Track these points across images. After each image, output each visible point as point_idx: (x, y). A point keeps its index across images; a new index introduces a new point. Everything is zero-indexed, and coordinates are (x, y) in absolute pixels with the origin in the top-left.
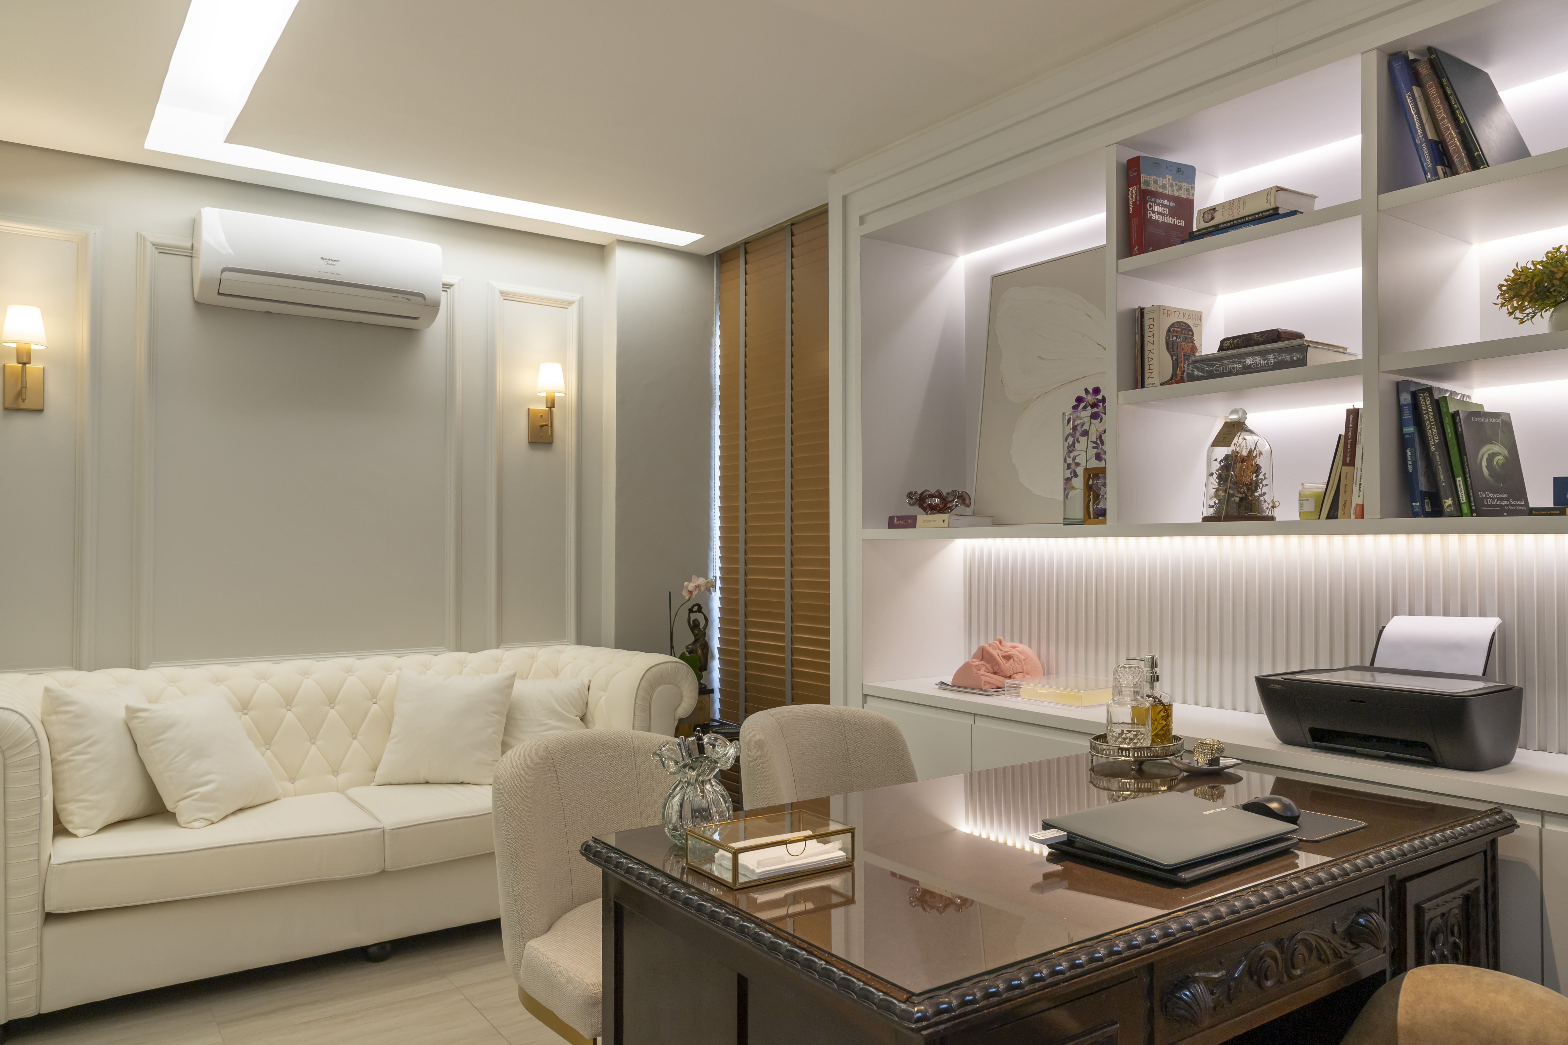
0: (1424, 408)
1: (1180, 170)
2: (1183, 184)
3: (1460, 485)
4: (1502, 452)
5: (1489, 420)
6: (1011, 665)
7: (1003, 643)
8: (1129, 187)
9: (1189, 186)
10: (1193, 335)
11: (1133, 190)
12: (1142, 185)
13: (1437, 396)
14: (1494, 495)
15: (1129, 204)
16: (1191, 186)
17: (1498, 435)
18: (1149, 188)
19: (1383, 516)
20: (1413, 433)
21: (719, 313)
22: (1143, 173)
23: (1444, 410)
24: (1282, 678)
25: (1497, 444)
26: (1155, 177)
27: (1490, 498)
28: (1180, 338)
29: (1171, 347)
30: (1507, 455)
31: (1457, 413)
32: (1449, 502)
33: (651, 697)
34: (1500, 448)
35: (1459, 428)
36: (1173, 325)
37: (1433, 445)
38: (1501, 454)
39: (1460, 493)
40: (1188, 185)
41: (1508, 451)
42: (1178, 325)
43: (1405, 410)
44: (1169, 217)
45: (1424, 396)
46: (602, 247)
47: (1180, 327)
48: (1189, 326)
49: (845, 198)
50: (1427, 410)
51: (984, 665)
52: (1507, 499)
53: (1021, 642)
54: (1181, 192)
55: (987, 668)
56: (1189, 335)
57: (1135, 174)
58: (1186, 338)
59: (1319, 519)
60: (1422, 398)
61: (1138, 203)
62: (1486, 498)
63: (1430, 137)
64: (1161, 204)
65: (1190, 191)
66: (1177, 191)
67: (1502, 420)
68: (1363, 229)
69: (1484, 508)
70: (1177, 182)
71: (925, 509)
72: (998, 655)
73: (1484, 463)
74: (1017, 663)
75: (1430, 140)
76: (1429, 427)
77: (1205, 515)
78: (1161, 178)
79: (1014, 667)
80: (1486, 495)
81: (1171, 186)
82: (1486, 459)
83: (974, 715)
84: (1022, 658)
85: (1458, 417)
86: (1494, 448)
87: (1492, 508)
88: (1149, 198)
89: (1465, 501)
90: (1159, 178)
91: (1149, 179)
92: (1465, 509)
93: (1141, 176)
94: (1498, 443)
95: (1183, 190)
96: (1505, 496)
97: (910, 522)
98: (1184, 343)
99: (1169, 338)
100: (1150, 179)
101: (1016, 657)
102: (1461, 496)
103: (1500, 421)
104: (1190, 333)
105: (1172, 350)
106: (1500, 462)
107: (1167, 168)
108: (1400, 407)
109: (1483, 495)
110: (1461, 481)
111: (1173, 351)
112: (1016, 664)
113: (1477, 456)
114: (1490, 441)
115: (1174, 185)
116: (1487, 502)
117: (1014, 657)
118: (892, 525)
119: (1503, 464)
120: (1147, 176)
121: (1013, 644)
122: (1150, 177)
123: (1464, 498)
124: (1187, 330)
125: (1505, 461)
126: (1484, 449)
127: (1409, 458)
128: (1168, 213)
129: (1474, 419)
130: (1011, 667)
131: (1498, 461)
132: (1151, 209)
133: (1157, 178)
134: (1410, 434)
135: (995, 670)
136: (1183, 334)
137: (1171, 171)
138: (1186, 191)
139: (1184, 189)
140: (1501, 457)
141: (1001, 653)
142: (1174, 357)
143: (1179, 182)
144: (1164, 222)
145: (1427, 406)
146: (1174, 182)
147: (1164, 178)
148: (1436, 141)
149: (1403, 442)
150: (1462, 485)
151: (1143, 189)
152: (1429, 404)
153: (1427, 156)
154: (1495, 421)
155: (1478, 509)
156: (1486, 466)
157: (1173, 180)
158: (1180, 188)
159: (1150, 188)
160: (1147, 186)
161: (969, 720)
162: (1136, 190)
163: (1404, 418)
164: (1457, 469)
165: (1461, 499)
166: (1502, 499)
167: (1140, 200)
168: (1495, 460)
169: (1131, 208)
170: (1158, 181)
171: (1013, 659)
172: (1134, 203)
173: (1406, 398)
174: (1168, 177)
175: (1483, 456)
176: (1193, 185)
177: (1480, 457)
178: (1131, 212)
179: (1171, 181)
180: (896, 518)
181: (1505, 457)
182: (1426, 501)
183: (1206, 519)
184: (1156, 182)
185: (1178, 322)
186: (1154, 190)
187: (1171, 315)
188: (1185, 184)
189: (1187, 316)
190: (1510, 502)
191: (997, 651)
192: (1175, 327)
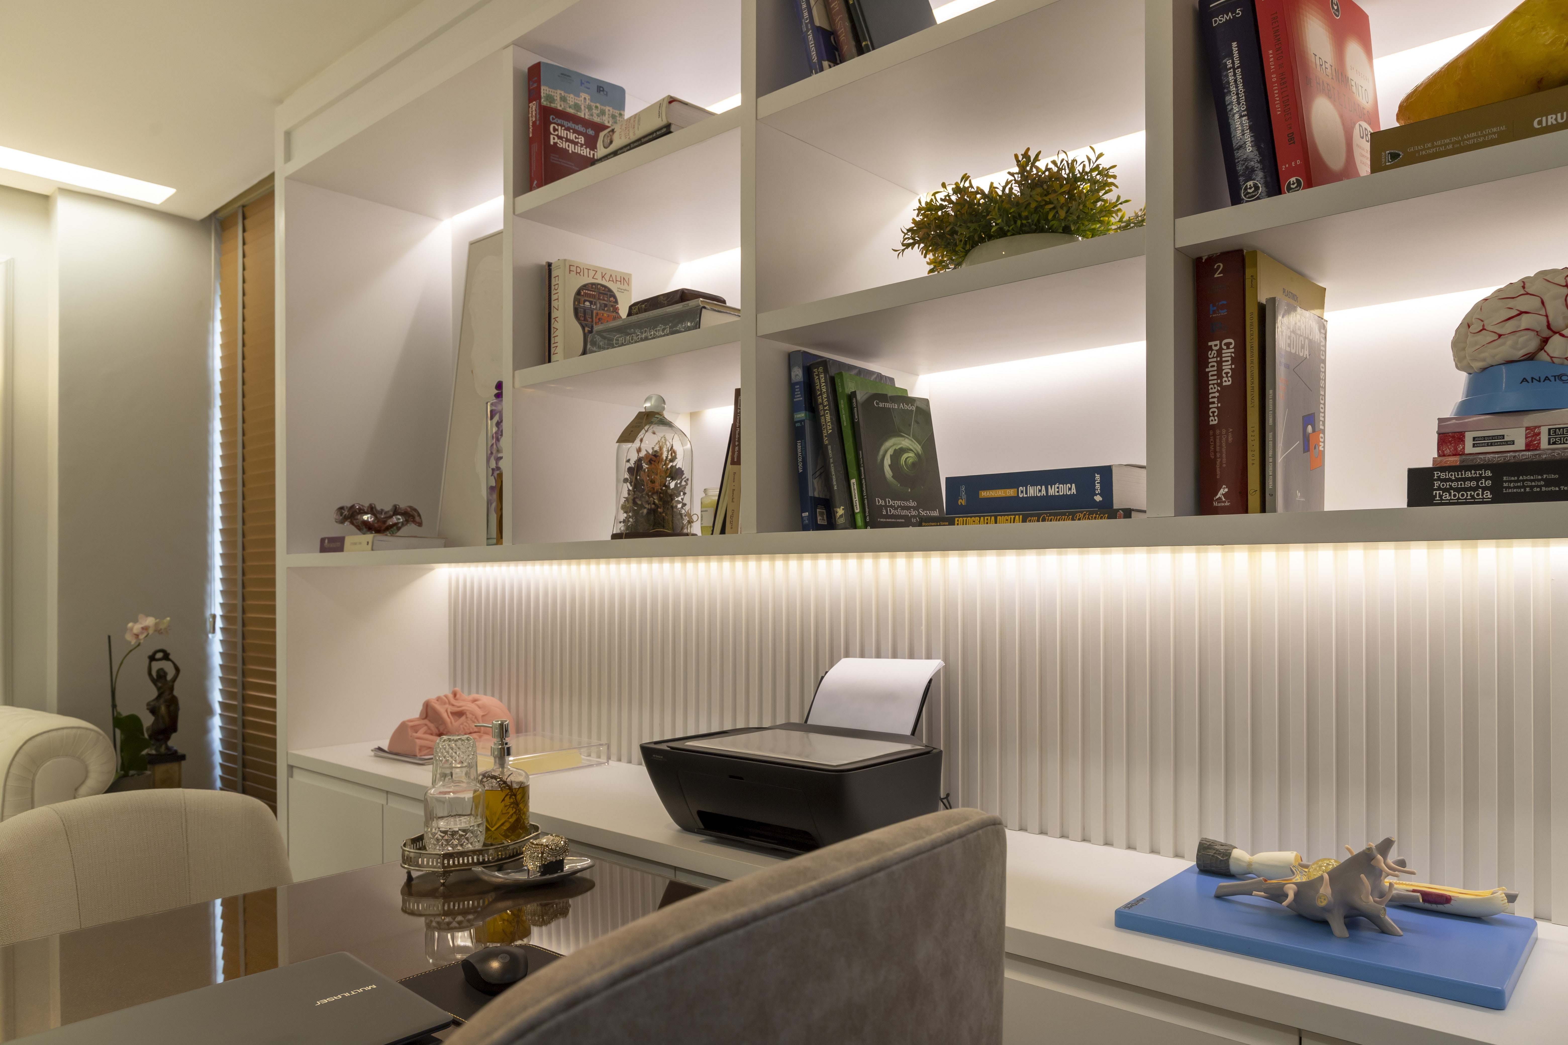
0: (818, 387)
1: (601, 89)
2: (607, 108)
3: (854, 489)
4: (914, 448)
5: (898, 407)
6: (462, 724)
7: (458, 696)
8: (530, 103)
9: (616, 113)
10: (616, 302)
11: (533, 106)
12: (542, 100)
13: (833, 371)
14: (898, 503)
15: (529, 124)
16: (618, 112)
17: (910, 425)
18: (553, 105)
19: (760, 529)
20: (803, 421)
21: (219, 293)
22: (545, 85)
23: (839, 390)
24: (668, 747)
25: (907, 438)
26: (562, 92)
27: (891, 506)
28: (595, 304)
29: (580, 314)
30: (920, 453)
31: (854, 394)
32: (840, 511)
33: (35, 775)
34: (910, 442)
35: (856, 414)
36: (585, 287)
37: (826, 436)
38: (911, 450)
39: (854, 500)
40: (614, 111)
41: (922, 447)
42: (592, 288)
43: (797, 390)
44: (586, 148)
45: (818, 372)
46: (46, 197)
47: (596, 290)
48: (610, 290)
49: (288, 135)
50: (821, 391)
51: (426, 725)
52: (915, 508)
53: (485, 694)
54: (604, 118)
55: (429, 728)
56: (610, 302)
57: (535, 85)
58: (606, 305)
59: (712, 534)
60: (817, 375)
61: (538, 123)
62: (886, 507)
63: (817, 23)
64: (572, 129)
65: (618, 118)
66: (598, 115)
67: (917, 407)
68: (742, 145)
69: (882, 520)
70: (598, 105)
71: (359, 528)
72: (447, 711)
73: (887, 461)
74: (471, 720)
75: (817, 27)
76: (822, 413)
77: (614, 532)
78: (572, 96)
79: (466, 726)
80: (886, 503)
81: (588, 108)
82: (891, 455)
83: (387, 792)
84: (480, 713)
85: (854, 401)
86: (903, 442)
87: (893, 520)
88: (553, 119)
89: (858, 511)
90: (568, 95)
91: (553, 94)
92: (859, 520)
93: (542, 88)
94: (910, 436)
95: (607, 116)
96: (912, 504)
97: (338, 544)
98: (602, 312)
99: (579, 303)
100: (555, 94)
101: (470, 713)
102: (855, 504)
103: (914, 409)
104: (612, 299)
105: (583, 319)
106: (910, 461)
107: (582, 83)
108: (792, 386)
109: (882, 503)
110: (855, 484)
111: (585, 320)
112: (469, 722)
113: (878, 451)
114: (897, 433)
115: (594, 108)
116: (887, 512)
117: (468, 714)
118: (323, 549)
119: (914, 464)
120: (551, 90)
121: (474, 695)
122: (555, 91)
123: (858, 507)
124: (607, 295)
125: (916, 459)
126: (888, 444)
127: (799, 454)
128: (583, 142)
129: (877, 404)
130: (461, 726)
131: (906, 459)
132: (556, 133)
133: (566, 95)
134: (800, 421)
135: (441, 730)
136: (601, 300)
137: (589, 89)
138: (611, 118)
139: (609, 114)
140: (911, 454)
141: (450, 709)
142: (587, 329)
143: (602, 104)
144: (577, 153)
145: (820, 385)
146: (592, 104)
147: (579, 96)
148: (829, 31)
149: (796, 432)
150: (856, 490)
151: (544, 106)
152: (823, 382)
153: (812, 47)
154: (906, 407)
155: (874, 521)
156: (889, 465)
157: (592, 100)
158: (603, 113)
159: (555, 105)
160: (550, 102)
161: (380, 799)
162: (536, 107)
163: (795, 400)
164: (852, 470)
165: (855, 507)
166: (908, 508)
167: (540, 120)
168: (902, 458)
169: (531, 130)
170: (568, 98)
171: (466, 715)
172: (534, 123)
173: (798, 374)
174: (583, 95)
175: (886, 451)
176: (622, 112)
177: (881, 452)
178: (531, 136)
179: (588, 102)
180: (326, 541)
181: (917, 455)
182: (818, 510)
183: (615, 536)
184: (563, 99)
185: (593, 284)
186: (560, 108)
187: (582, 273)
188: (611, 109)
189: (607, 277)
190: (919, 512)
191: (447, 706)
192: (588, 290)
